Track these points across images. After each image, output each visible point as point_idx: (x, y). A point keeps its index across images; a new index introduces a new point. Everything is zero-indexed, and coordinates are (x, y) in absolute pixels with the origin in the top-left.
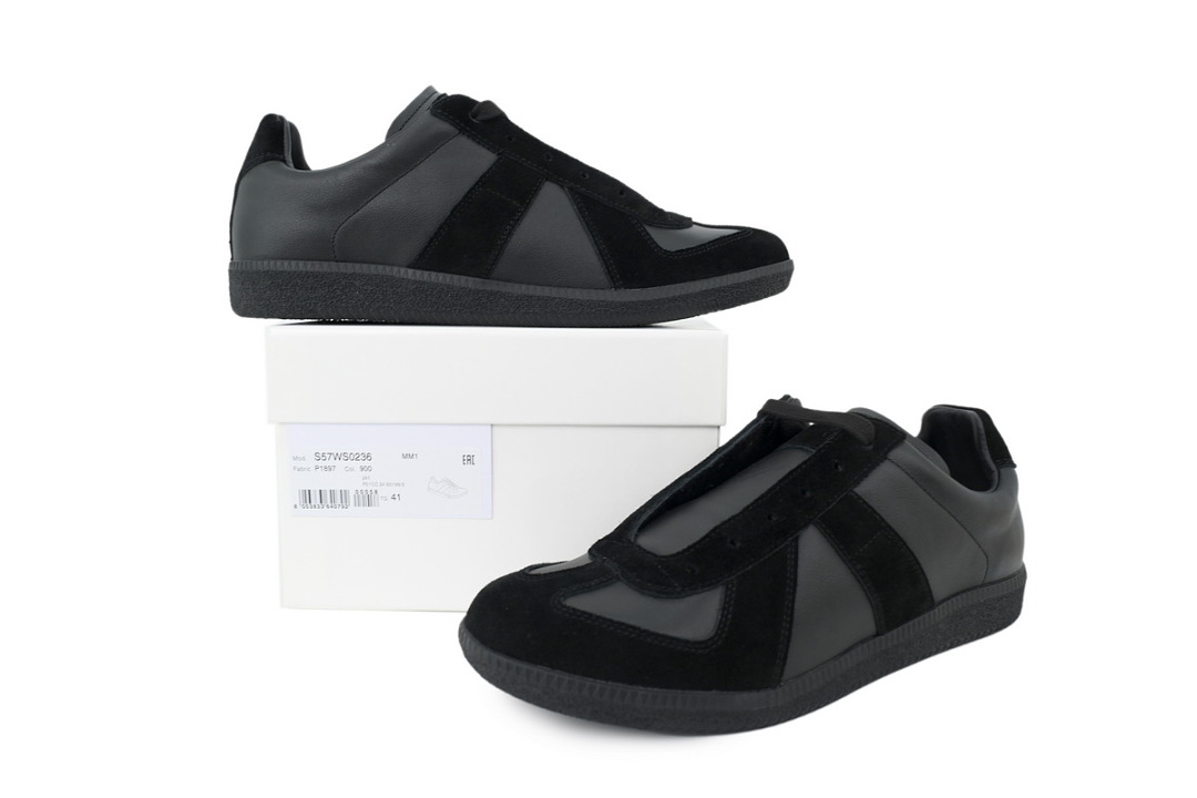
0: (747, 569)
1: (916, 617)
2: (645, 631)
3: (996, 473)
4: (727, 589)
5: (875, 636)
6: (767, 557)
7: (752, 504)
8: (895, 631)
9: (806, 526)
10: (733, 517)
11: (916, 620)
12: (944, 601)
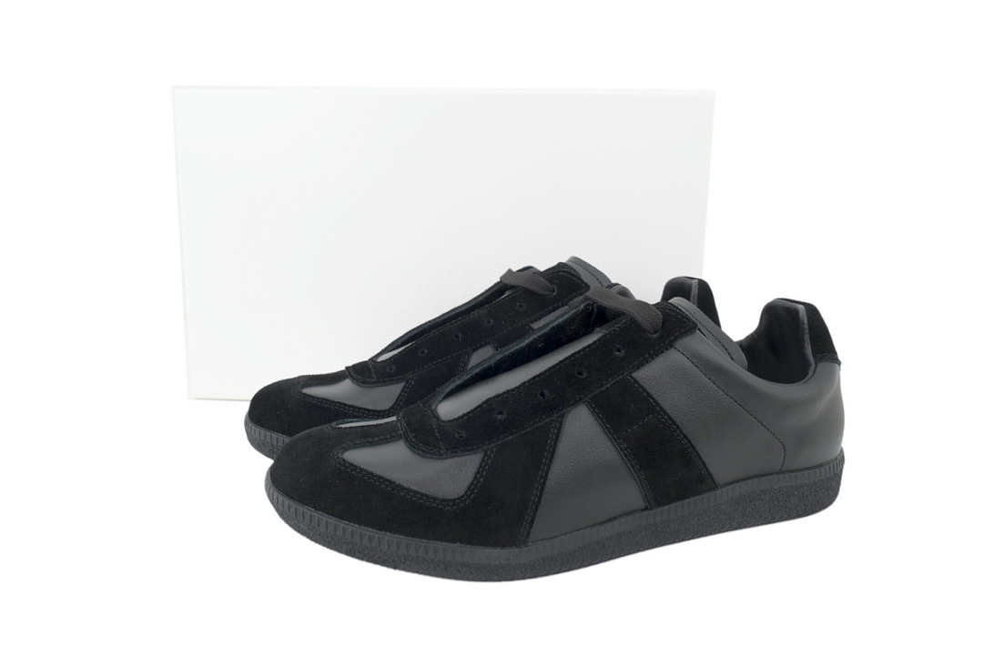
0: (507, 439)
1: (693, 495)
2: (399, 485)
3: (813, 366)
4: (486, 455)
5: (643, 510)
6: (529, 429)
7: (529, 381)
8: (666, 508)
9: (575, 403)
10: (508, 391)
11: (692, 499)
12: (726, 485)
